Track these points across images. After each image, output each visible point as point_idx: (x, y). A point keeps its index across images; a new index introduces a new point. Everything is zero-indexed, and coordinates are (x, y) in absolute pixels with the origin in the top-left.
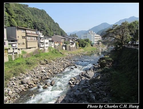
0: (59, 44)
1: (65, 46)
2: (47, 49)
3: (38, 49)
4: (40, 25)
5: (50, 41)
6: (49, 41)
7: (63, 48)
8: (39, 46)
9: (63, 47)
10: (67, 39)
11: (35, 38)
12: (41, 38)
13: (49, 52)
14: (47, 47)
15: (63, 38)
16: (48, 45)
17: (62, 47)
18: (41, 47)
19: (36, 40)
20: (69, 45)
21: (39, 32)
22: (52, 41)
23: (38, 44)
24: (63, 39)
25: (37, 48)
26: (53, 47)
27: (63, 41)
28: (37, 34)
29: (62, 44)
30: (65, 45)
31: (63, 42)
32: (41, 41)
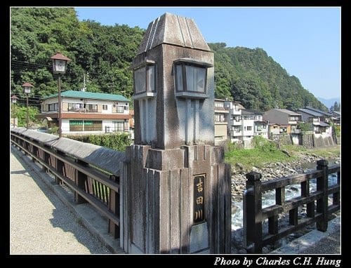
0: (282, 130)
1: (300, 136)
2: (250, 141)
3: (227, 141)
4: (246, 85)
5: (257, 123)
6: (255, 122)
7: (294, 141)
8: (229, 134)
9: (294, 139)
10: (305, 117)
11: (222, 117)
12: (234, 117)
13: (253, 148)
14: (250, 137)
15: (295, 116)
16: (251, 133)
17: (291, 138)
18: (234, 137)
19: (225, 121)
20: (309, 132)
21: (231, 103)
22: (264, 123)
23: (228, 129)
24: (293, 118)
25: (225, 138)
26: (265, 136)
27: (295, 123)
28: (227, 109)
29: (289, 130)
30: (297, 131)
31: (295, 125)
32: (235, 123)
